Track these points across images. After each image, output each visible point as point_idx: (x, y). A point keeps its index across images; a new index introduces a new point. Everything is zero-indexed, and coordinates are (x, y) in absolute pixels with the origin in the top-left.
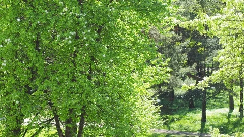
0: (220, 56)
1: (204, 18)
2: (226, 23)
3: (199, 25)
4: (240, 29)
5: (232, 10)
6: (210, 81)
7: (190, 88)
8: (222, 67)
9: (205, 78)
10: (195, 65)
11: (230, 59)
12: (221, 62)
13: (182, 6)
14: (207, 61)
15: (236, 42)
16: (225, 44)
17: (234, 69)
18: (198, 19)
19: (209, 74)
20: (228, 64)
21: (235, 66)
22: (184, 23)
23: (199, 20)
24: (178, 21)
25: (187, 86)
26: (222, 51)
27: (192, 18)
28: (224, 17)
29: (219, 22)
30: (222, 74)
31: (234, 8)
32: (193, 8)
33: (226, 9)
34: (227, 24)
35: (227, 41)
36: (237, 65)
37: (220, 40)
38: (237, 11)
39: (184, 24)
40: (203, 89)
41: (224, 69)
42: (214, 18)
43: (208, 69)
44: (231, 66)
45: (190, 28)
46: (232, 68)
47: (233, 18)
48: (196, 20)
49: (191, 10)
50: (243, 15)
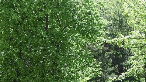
0: (131, 61)
1: (121, 38)
2: (135, 40)
3: (118, 42)
4: (143, 43)
5: (138, 32)
6: (126, 75)
7: (113, 80)
8: (133, 67)
9: (122, 74)
10: (117, 66)
11: (137, 62)
12: (132, 64)
13: (108, 30)
14: (124, 64)
15: (141, 51)
16: (134, 52)
17: (140, 68)
18: (117, 38)
19: (125, 71)
20: (136, 65)
21: (141, 66)
22: (109, 40)
23: (118, 38)
24: (106, 39)
25: (111, 79)
26: (133, 57)
27: (114, 38)
28: (133, 37)
29: (130, 40)
30: (133, 71)
31: (139, 31)
32: (115, 31)
33: (134, 32)
34: (135, 41)
35: (135, 51)
36: (142, 65)
37: (131, 50)
38: (141, 33)
40: (122, 81)
41: (134, 68)
42: (127, 37)
43: (125, 68)
44: (138, 66)
45: (113, 43)
46: (139, 67)
47: (139, 37)
48: (116, 39)
49: (114, 32)
50: (144, 35)
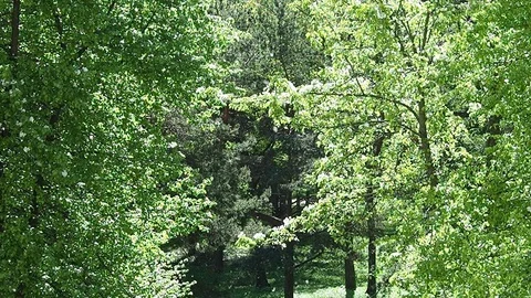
0: (320, 174)
1: (281, 93)
2: (333, 100)
3: (274, 105)
4: (363, 113)
5: (345, 72)
6: (299, 226)
7: (254, 243)
8: (324, 197)
9: (287, 221)
10: (268, 192)
11: (341, 179)
12: (322, 185)
13: (237, 61)
14: (293, 186)
15: (354, 142)
16: (331, 145)
17: (351, 201)
18: (270, 92)
19: (298, 211)
20: (337, 189)
21: (354, 193)
22: (239, 100)
23: (273, 94)
24: (228, 96)
25: (247, 239)
26: (324, 161)
27: (259, 90)
28: (327, 87)
29: (316, 98)
30: (324, 212)
31: (349, 67)
32: (263, 66)
33: (330, 71)
34: (334, 102)
35: (334, 140)
36: (358, 190)
37: (319, 137)
38: (355, 75)
39: (241, 103)
40: (284, 246)
41: (328, 200)
42: (305, 88)
43: (298, 202)
44: (344, 194)
45: (255, 110)
46: (346, 198)
47: (348, 87)
48: (266, 94)
49: (259, 72)
50: (368, 82)
